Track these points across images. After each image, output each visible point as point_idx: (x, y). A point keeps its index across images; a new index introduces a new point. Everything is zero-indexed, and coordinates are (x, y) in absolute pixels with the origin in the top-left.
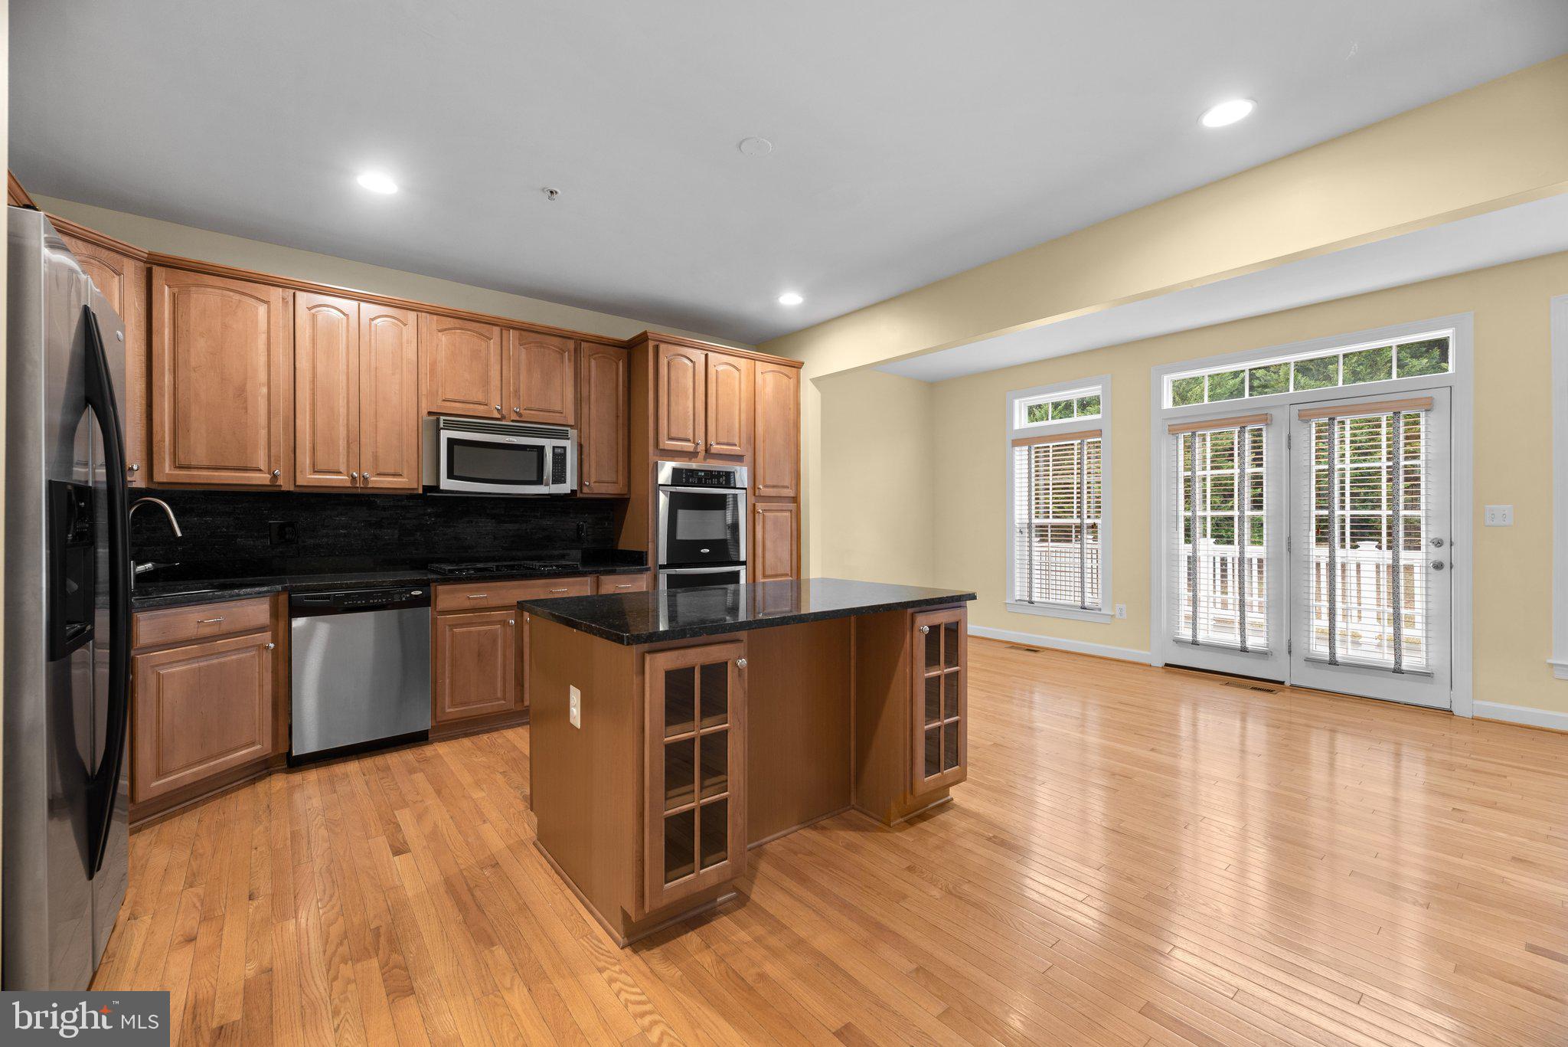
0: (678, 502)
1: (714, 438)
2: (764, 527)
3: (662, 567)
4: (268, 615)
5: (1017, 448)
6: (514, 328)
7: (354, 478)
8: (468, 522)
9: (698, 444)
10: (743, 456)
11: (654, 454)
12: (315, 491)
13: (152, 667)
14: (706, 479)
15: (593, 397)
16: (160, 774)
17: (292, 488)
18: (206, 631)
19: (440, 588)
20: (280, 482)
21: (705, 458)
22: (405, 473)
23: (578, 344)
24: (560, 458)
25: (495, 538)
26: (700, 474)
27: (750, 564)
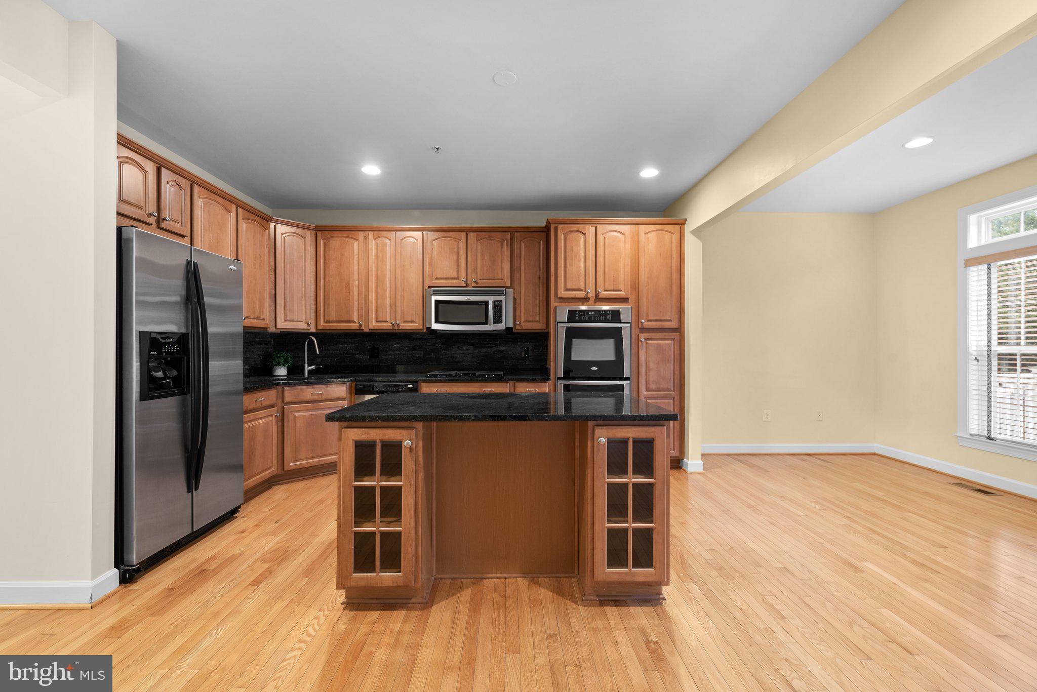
0: (572, 334)
1: (602, 286)
2: (647, 352)
3: (560, 379)
4: (345, 393)
5: (972, 268)
6: (473, 231)
7: (393, 325)
8: (458, 348)
9: (588, 292)
10: (628, 298)
11: (554, 301)
12: (386, 331)
13: (292, 411)
14: (595, 317)
15: (523, 267)
16: (295, 460)
17: (368, 331)
18: (316, 398)
19: (422, 384)
20: (363, 328)
21: (595, 302)
22: (417, 321)
23: (512, 234)
24: (498, 307)
25: (473, 357)
26: (590, 313)
27: (633, 379)
